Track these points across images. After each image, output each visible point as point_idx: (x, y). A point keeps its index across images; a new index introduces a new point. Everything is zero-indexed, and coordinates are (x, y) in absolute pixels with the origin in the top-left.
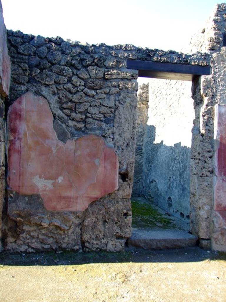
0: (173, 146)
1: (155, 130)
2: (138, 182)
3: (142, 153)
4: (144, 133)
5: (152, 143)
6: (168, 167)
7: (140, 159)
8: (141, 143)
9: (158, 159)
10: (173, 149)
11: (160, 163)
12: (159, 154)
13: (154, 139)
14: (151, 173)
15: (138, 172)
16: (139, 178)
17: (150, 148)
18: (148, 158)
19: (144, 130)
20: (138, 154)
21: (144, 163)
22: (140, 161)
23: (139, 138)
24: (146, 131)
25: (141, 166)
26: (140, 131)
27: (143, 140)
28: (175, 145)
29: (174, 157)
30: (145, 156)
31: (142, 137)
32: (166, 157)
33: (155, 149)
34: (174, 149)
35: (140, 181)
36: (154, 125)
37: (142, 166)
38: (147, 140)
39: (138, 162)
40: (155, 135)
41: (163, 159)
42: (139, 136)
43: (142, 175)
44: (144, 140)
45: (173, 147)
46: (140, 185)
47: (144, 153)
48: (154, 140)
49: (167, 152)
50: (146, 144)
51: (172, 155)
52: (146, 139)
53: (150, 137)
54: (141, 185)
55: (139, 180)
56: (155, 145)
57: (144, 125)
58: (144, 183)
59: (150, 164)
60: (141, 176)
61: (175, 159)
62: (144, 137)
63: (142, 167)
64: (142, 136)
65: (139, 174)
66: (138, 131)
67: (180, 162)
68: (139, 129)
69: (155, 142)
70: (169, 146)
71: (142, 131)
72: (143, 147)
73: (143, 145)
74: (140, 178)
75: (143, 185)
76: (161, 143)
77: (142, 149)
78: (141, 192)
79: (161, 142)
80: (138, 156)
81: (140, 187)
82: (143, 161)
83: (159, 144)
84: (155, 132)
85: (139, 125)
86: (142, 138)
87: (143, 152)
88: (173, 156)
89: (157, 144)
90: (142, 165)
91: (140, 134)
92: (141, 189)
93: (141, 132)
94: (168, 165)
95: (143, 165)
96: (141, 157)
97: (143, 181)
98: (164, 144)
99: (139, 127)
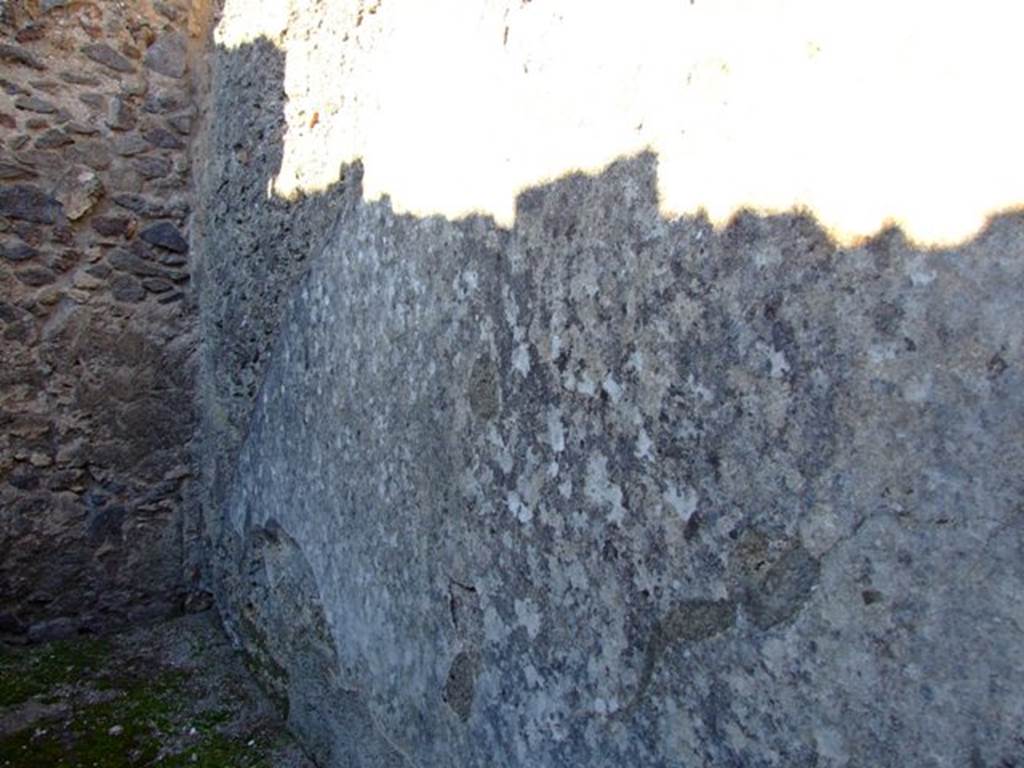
0: (506, 217)
1: (281, 76)
2: (166, 502)
3: (184, 280)
4: (194, 119)
5: (262, 191)
6: (439, 461)
7: (171, 321)
8: (176, 198)
9: (315, 351)
10: (500, 261)
11: (330, 385)
12: (318, 296)
13: (272, 163)
14: (255, 458)
15: (160, 432)
16: (169, 475)
17: (246, 240)
18: (230, 317)
19: (193, 91)
20: (147, 289)
21: (201, 356)
22: (170, 339)
23: (156, 154)
24: (209, 101)
25: (181, 383)
26: (159, 94)
27: (186, 173)
28: (529, 201)
29: (521, 363)
30: (209, 298)
31: (180, 147)
32: (398, 339)
33: (282, 250)
34: (515, 256)
35: (180, 499)
36: (273, 34)
37: (188, 383)
38: (219, 169)
39: (158, 350)
40: (282, 121)
41: (362, 357)
42: (156, 138)
43: (192, 447)
44: (195, 168)
45: (505, 235)
46: (180, 526)
47: (199, 274)
48: (276, 171)
49: (415, 284)
50: (211, 206)
51: (486, 333)
52: (209, 164)
53: (238, 147)
54: (189, 523)
55: (173, 490)
56: (287, 206)
57: (192, 45)
58: (210, 515)
59: (248, 377)
60: (188, 459)
61: (539, 388)
62: (197, 142)
63: (193, 384)
64: (176, 137)
65: (168, 445)
66: (144, 94)
67: (645, 446)
68: (155, 77)
69: (285, 185)
70: (439, 222)
71: (179, 95)
72: (191, 232)
73: (187, 210)
74: (180, 469)
75: (201, 525)
76: (337, 190)
77: (181, 248)
78: (189, 574)
79: (334, 177)
80: (152, 299)
81: (180, 541)
82: (198, 338)
83: (319, 201)
84: (283, 97)
85: (150, 41)
86: (177, 156)
87: (191, 268)
88: (507, 347)
89: (302, 196)
90: (186, 369)
91: (159, 120)
92: (193, 558)
93: (169, 104)
94: (436, 432)
95: (195, 370)
96: (175, 307)
97: (204, 499)
98: (371, 193)
99: (148, 64)
